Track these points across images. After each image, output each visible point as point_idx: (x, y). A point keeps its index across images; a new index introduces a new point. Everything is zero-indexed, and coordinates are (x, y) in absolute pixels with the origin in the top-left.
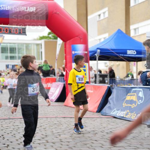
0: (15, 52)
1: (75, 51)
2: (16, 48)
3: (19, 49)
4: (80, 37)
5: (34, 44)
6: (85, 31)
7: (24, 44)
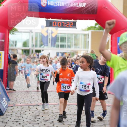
0: (65, 41)
2: (66, 38)
3: (69, 38)
4: (126, 30)
5: (82, 34)
7: (73, 34)
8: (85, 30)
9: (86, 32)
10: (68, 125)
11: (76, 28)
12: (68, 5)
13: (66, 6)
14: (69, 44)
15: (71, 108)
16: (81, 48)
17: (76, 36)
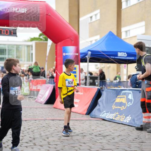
0: (5, 53)
1: (66, 53)
2: (6, 50)
3: (9, 50)
4: (71, 39)
5: (24, 45)
6: (76, 32)
7: (14, 45)
8: (28, 41)
9: (30, 43)
12: (7, 10)
13: (4, 11)
14: (10, 56)
16: (24, 61)
17: (18, 47)
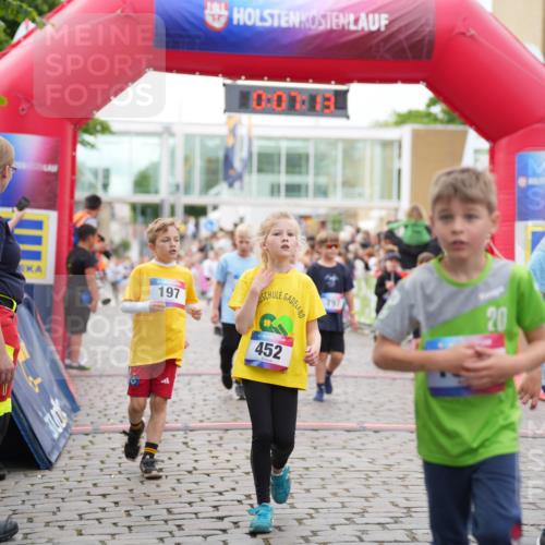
0: (304, 169)
1: (526, 175)
2: (307, 157)
3: (320, 158)
5: (374, 141)
7: (337, 140)
8: (385, 125)
9: (392, 134)
10: (312, 511)
11: (348, 117)
12: (317, 23)
13: (307, 26)
14: (322, 180)
15: (326, 441)
16: (371, 196)
17: (350, 146)
